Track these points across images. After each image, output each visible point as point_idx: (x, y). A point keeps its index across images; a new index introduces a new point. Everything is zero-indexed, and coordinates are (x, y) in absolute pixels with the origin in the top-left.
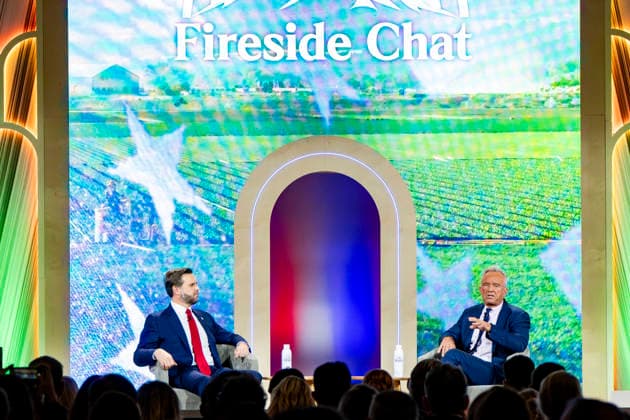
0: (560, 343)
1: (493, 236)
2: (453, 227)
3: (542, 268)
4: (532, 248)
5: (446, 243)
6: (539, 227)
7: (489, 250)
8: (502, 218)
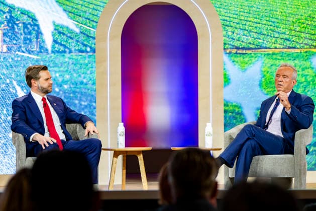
1: (278, 46)
2: (250, 41)
3: (312, 68)
4: (305, 54)
5: (244, 52)
6: (311, 39)
7: (274, 57)
8: (284, 33)
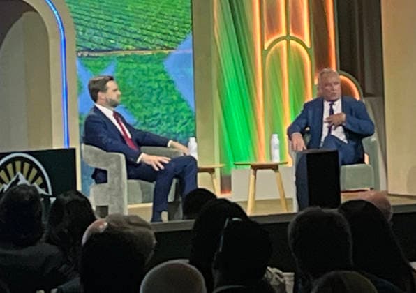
0: (179, 133)
1: (130, 47)
2: (102, 41)
4: (157, 57)
5: (96, 54)
6: (162, 39)
8: (135, 33)
